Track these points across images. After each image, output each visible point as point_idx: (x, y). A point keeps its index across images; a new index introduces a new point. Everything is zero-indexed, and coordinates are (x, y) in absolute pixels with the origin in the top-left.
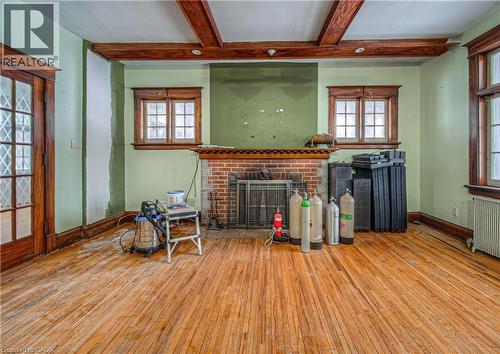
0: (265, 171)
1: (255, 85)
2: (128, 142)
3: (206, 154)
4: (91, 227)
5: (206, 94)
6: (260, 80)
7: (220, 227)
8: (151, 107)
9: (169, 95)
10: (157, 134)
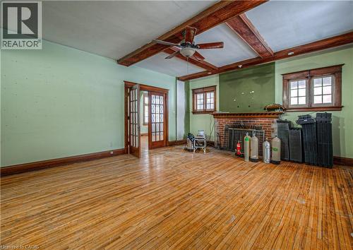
0: (242, 124)
1: (239, 80)
2: (190, 112)
3: (216, 116)
4: (178, 142)
5: (218, 88)
6: (242, 78)
7: (221, 149)
8: (199, 96)
9: (205, 90)
10: (200, 107)
